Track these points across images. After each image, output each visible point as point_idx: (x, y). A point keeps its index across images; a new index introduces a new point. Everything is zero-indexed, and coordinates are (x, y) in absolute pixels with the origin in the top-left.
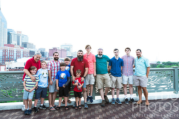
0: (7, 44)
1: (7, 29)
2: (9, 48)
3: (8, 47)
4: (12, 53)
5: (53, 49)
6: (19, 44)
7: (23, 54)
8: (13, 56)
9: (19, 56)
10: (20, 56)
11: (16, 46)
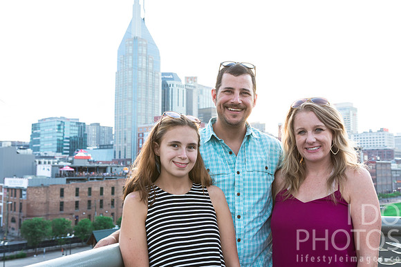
1: (160, 74)
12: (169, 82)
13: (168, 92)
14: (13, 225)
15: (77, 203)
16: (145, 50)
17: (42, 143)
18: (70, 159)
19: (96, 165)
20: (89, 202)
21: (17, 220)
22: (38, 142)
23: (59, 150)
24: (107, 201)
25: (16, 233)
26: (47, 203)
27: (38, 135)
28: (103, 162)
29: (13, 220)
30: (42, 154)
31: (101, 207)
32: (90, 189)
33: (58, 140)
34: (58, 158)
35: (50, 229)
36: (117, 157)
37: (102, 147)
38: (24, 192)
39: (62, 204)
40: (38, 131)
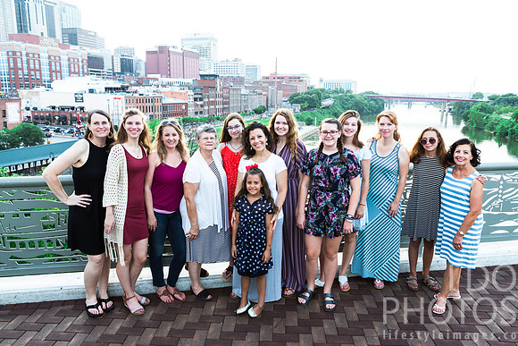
0: (16, 32)
2: (23, 45)
3: (20, 43)
4: (37, 62)
5: (157, 49)
6: (55, 33)
7: (69, 65)
8: (40, 70)
9: (56, 72)
10: (60, 72)
11: (47, 40)
13: (23, 6)
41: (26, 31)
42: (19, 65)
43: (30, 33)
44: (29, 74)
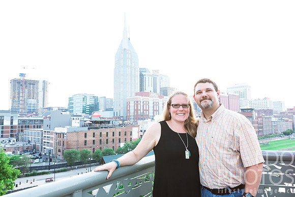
0: (139, 91)
1: (139, 69)
2: (142, 98)
3: (140, 97)
4: (147, 106)
6: (156, 90)
8: (148, 110)
11: (153, 94)
12: (143, 73)
13: (143, 78)
14: (59, 153)
15: (94, 141)
16: (130, 56)
17: (74, 108)
18: (90, 117)
19: (104, 120)
20: (101, 140)
21: (61, 151)
22: (72, 107)
23: (84, 112)
24: (110, 140)
25: (61, 158)
26: (78, 141)
27: (73, 104)
28: (108, 118)
29: (59, 151)
30: (75, 114)
31: (107, 143)
32: (101, 133)
33: (83, 106)
34: (83, 116)
35: (79, 156)
36: (116, 116)
37: (107, 110)
38: (65, 135)
39: (86, 141)
40: (72, 102)
41: (143, 91)
42: (139, 108)
43: (145, 91)
44: (143, 113)
